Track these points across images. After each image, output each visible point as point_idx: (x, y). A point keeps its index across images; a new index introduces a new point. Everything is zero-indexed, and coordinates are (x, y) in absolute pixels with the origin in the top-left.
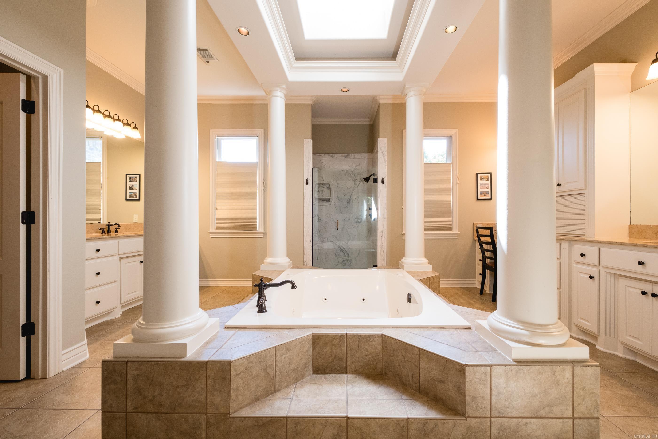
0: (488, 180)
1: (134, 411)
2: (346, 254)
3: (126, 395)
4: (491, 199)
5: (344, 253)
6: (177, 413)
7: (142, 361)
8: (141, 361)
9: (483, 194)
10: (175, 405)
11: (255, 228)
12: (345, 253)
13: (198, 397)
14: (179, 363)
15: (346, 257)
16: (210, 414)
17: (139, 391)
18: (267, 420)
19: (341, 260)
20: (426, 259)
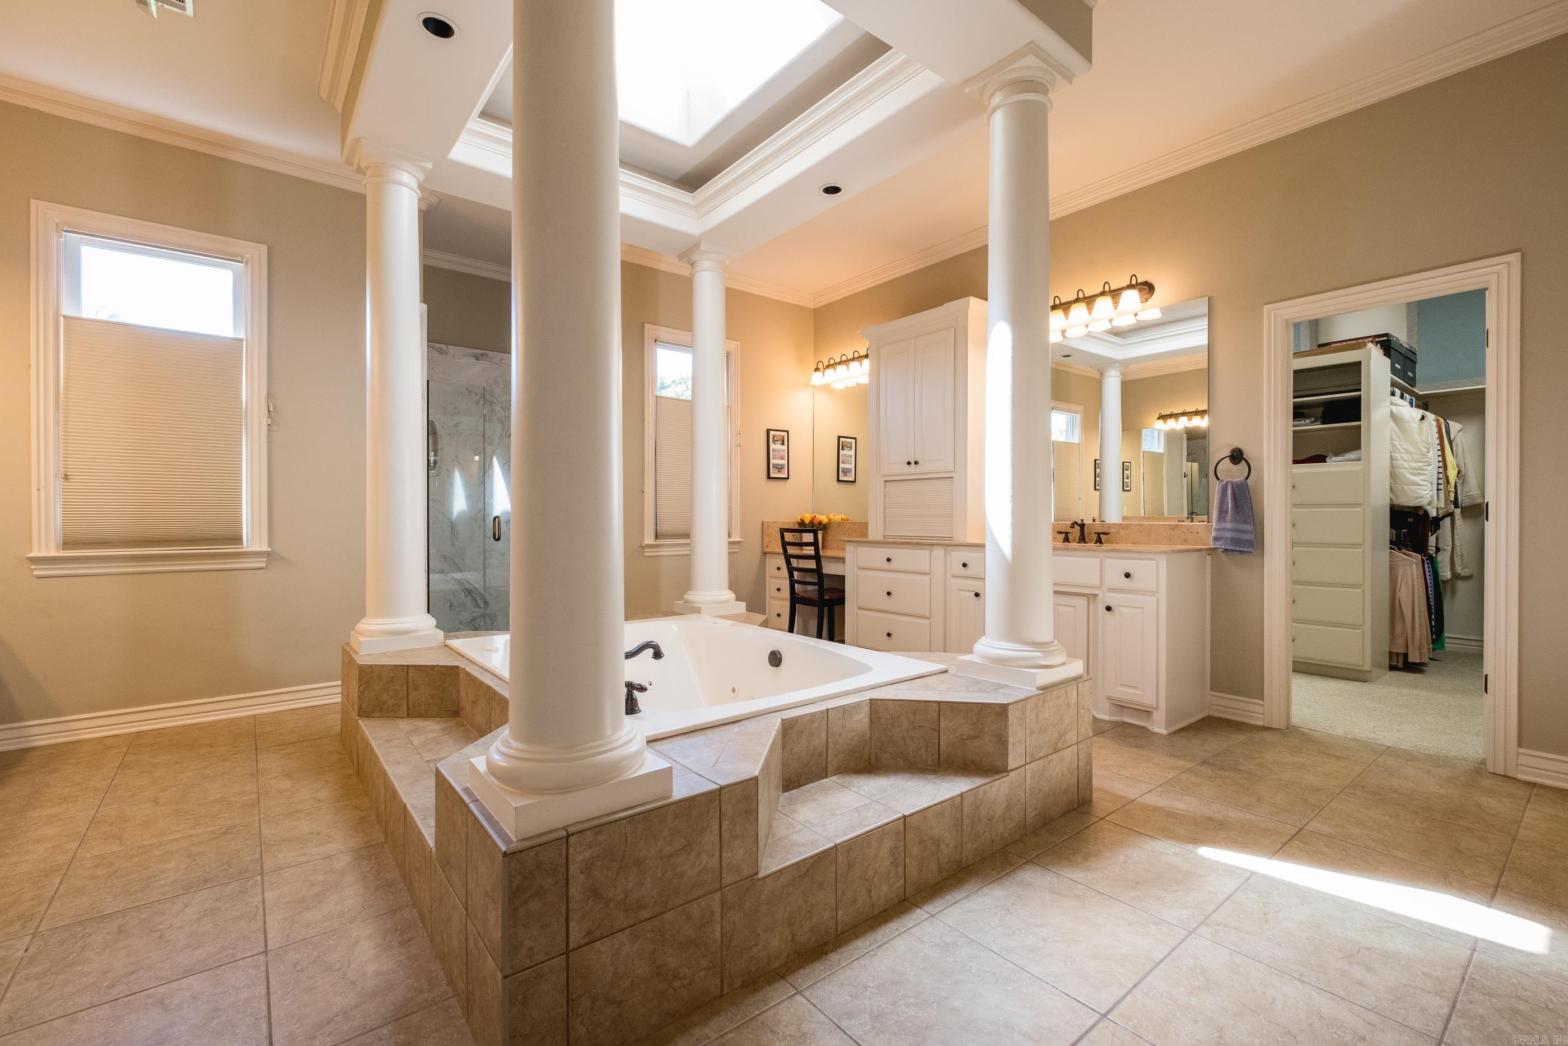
0: (783, 444)
1: (587, 940)
2: (479, 601)
3: (567, 913)
4: (788, 478)
5: (476, 600)
6: (670, 910)
7: (600, 826)
8: (597, 827)
9: (776, 468)
10: (669, 894)
11: (237, 539)
12: (478, 599)
13: (707, 862)
14: (673, 807)
15: (480, 608)
16: (727, 886)
17: (595, 893)
18: (812, 860)
19: (466, 616)
20: (730, 591)
